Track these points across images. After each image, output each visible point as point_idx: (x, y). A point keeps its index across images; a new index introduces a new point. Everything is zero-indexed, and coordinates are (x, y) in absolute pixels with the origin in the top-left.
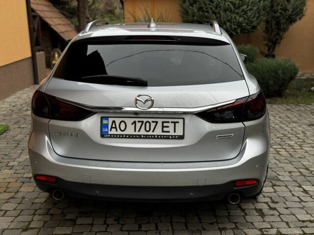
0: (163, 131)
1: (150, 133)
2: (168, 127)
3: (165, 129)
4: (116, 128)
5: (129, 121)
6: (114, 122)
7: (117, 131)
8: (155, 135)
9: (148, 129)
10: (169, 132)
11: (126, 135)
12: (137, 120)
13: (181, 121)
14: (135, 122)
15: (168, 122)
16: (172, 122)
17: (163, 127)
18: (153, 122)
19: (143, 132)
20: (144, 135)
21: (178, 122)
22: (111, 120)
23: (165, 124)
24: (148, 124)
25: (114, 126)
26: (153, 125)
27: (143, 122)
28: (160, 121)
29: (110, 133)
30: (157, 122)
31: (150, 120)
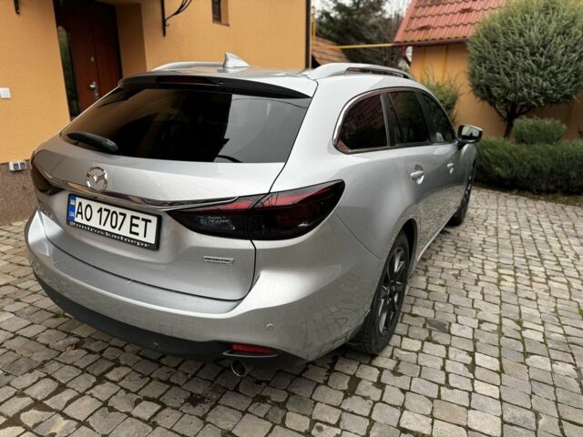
0: (131, 232)
1: (116, 231)
2: (137, 226)
3: (134, 229)
4: (82, 214)
5: (96, 206)
6: (80, 204)
7: (82, 218)
8: (120, 236)
9: (114, 224)
10: (137, 234)
11: (91, 227)
12: (103, 206)
13: (154, 220)
14: (101, 210)
15: (138, 218)
16: (143, 219)
17: (132, 225)
18: (121, 214)
19: (108, 228)
20: (109, 232)
21: (150, 221)
22: (78, 200)
23: (135, 221)
24: (114, 215)
25: (80, 211)
26: (120, 218)
27: (109, 211)
28: (129, 214)
29: (76, 219)
30: (125, 215)
31: (118, 210)
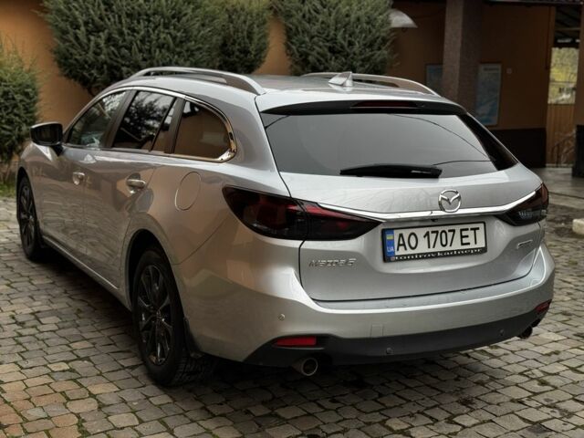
0: (463, 244)
1: (448, 248)
2: (467, 236)
3: (465, 240)
4: (404, 245)
5: (421, 233)
6: (401, 235)
7: (406, 249)
8: (453, 251)
9: (444, 243)
10: (469, 244)
11: (419, 254)
12: (430, 229)
13: (481, 226)
14: (427, 234)
15: (467, 230)
16: (472, 229)
17: (462, 237)
18: (450, 231)
19: (439, 248)
20: (440, 252)
21: (478, 229)
22: (397, 233)
23: (464, 233)
24: (444, 234)
25: (401, 242)
26: (450, 235)
27: (437, 232)
28: (458, 228)
29: (397, 253)
30: (454, 231)
31: (446, 228)
